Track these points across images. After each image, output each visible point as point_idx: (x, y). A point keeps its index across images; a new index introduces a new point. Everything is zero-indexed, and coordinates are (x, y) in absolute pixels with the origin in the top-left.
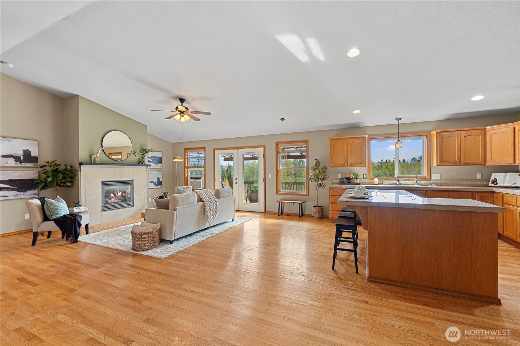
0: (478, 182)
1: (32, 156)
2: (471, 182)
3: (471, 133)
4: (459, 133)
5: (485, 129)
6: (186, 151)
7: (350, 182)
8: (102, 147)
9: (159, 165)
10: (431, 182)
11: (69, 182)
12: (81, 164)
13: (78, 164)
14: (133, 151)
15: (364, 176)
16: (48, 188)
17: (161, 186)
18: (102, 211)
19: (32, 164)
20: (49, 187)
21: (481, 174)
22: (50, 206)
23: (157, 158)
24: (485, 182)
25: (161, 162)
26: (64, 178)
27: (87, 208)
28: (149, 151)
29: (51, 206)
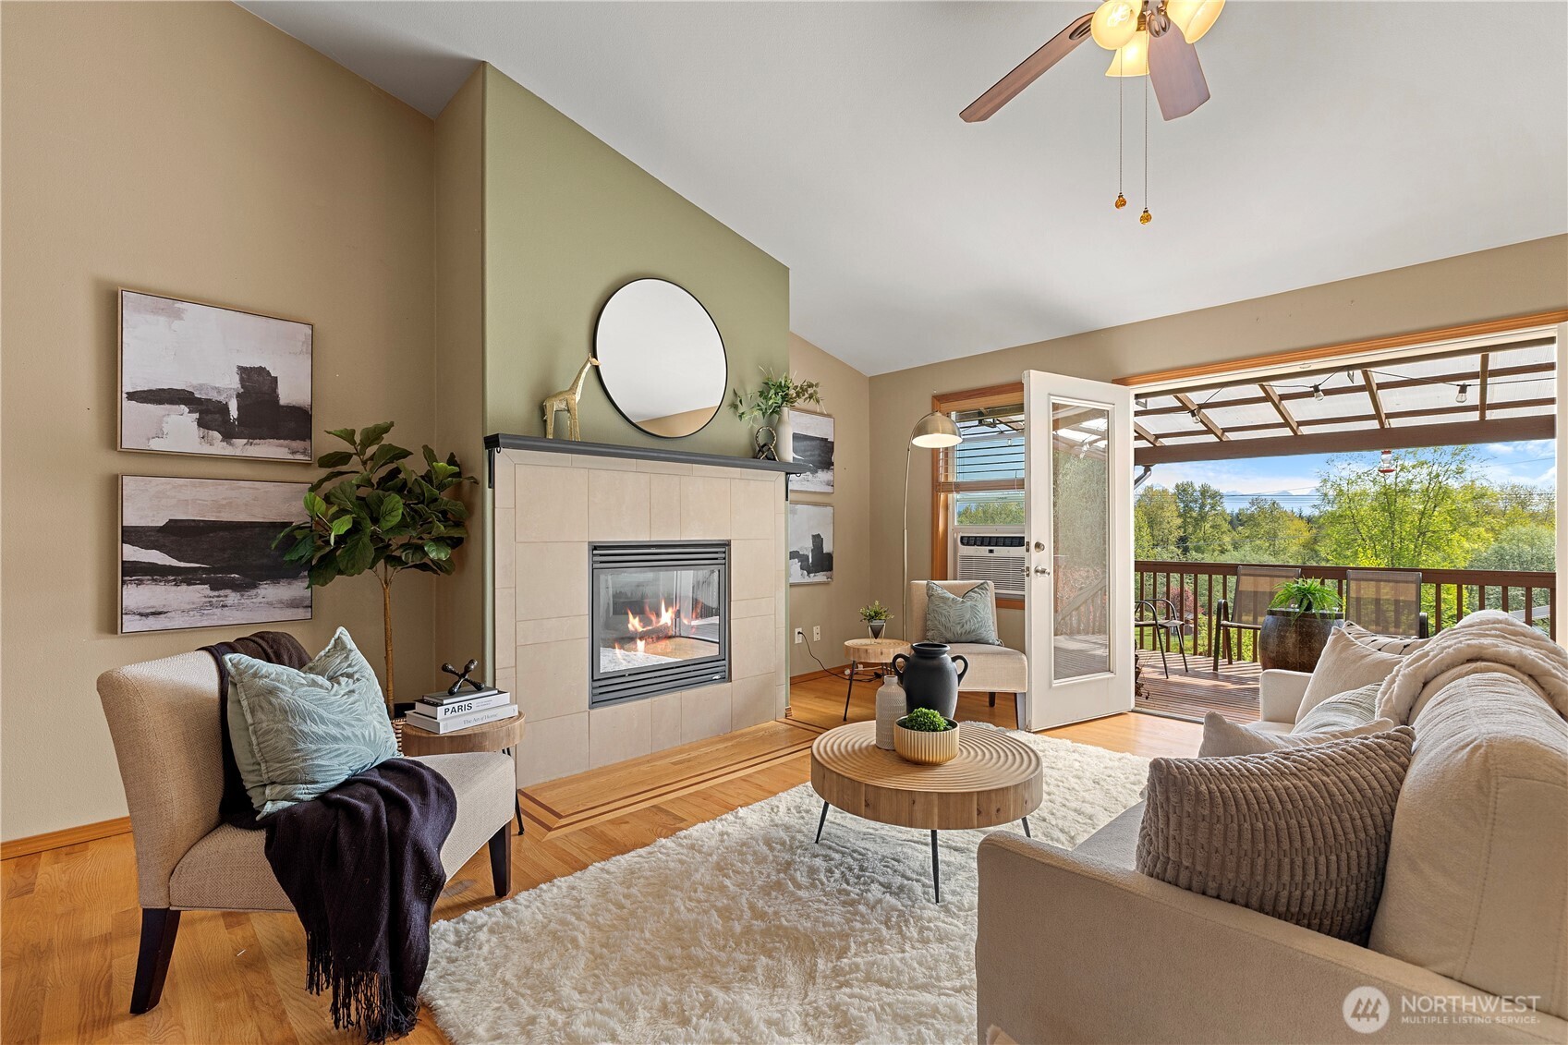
1: (282, 402)
8: (595, 356)
9: (823, 476)
11: (439, 541)
12: (492, 442)
13: (481, 443)
14: (730, 392)
16: (340, 572)
17: (829, 573)
18: (594, 704)
19: (281, 446)
20: (342, 568)
22: (253, 712)
23: (814, 443)
25: (827, 464)
26: (414, 518)
27: (512, 703)
28: (798, 395)
29: (260, 715)
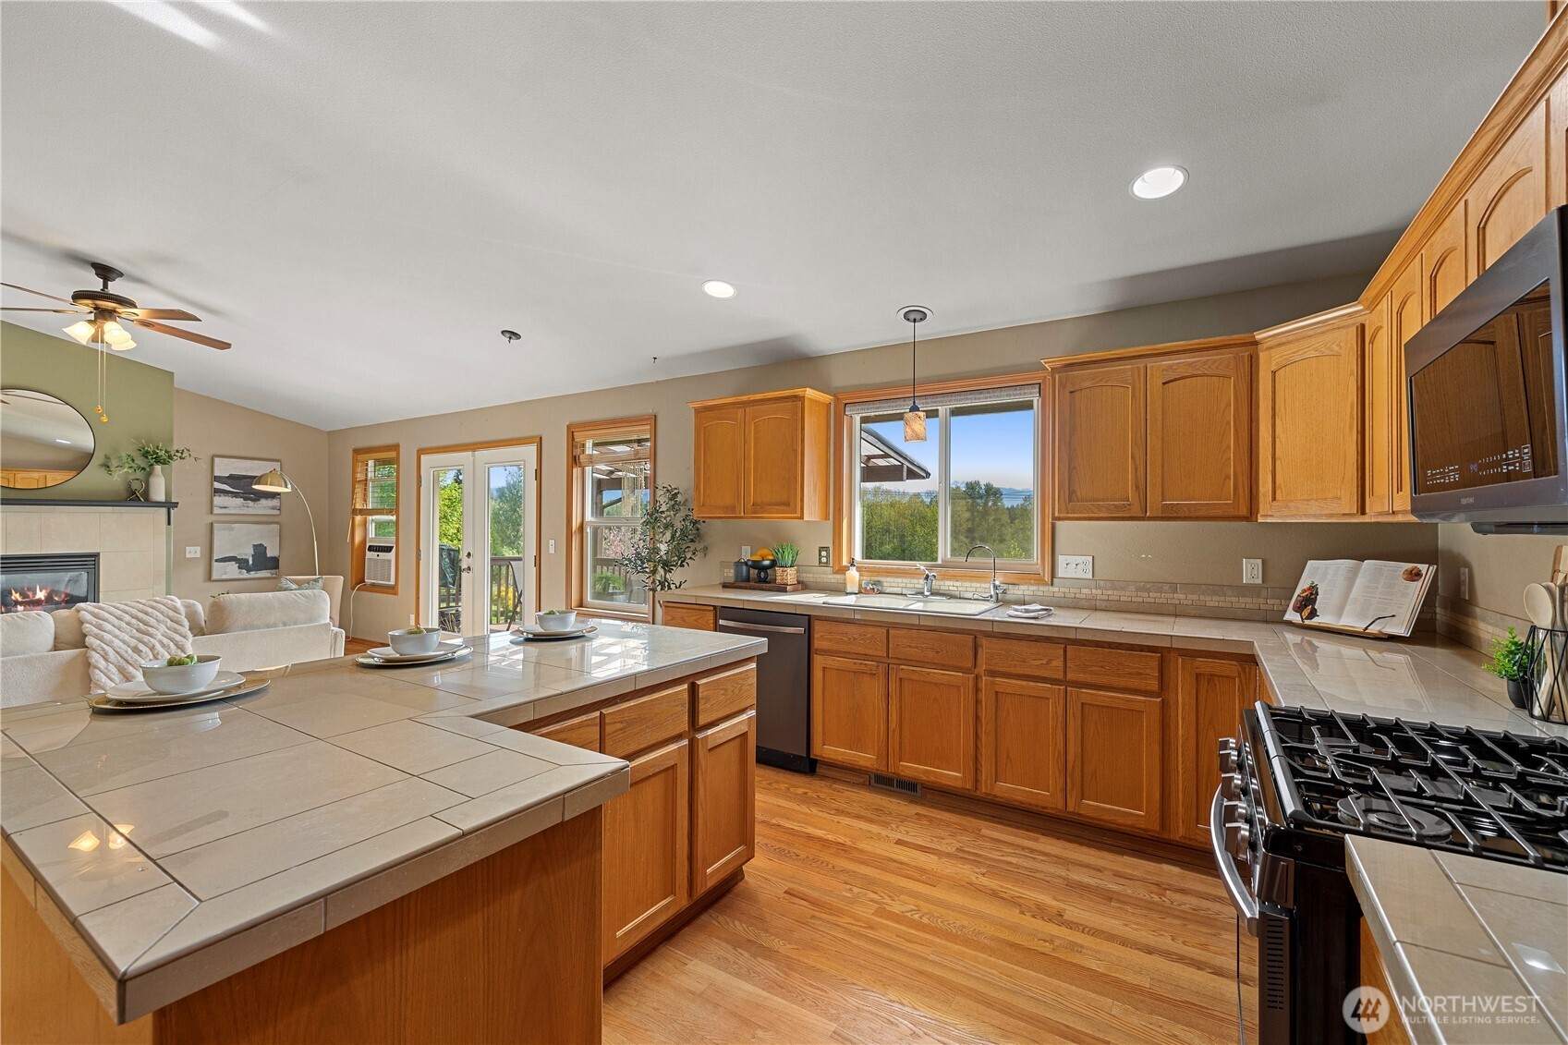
0: (1250, 600)
2: (1217, 598)
3: (1190, 364)
4: (1142, 366)
5: (1256, 343)
6: (361, 457)
7: (765, 581)
10: (1056, 589)
15: (820, 555)
21: (1260, 562)
24: (1278, 601)
